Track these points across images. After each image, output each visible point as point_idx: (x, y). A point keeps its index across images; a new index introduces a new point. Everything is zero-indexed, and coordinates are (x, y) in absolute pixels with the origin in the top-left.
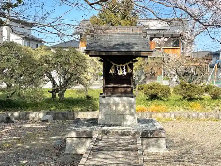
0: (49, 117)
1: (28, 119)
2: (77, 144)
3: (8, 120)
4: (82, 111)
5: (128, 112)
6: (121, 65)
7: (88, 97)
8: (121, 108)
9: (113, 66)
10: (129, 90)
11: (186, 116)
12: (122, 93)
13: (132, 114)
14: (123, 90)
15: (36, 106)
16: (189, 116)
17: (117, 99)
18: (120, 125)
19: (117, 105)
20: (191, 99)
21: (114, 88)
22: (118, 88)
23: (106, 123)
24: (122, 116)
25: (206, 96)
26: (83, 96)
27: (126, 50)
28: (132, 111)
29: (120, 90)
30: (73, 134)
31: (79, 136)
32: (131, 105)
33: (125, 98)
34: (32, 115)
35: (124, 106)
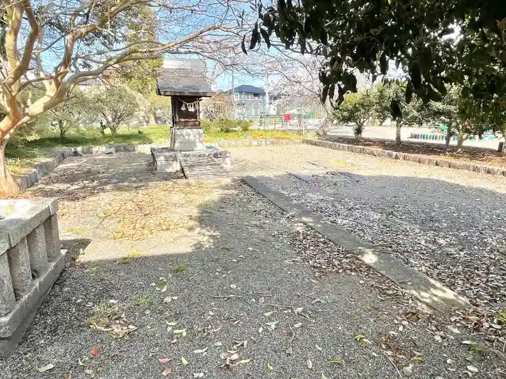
0: (112, 150)
1: (92, 153)
2: (166, 166)
3: (76, 154)
5: (197, 140)
6: (190, 104)
7: (140, 132)
8: (192, 138)
9: (184, 105)
10: (197, 123)
12: (192, 126)
13: (201, 142)
14: (192, 123)
15: (95, 141)
17: (189, 131)
18: (193, 150)
19: (189, 135)
21: (186, 122)
22: (188, 122)
23: (182, 149)
24: (194, 143)
26: (136, 131)
27: (195, 91)
28: (201, 139)
29: (190, 124)
31: (167, 159)
32: (200, 135)
33: (195, 130)
34: (95, 149)
35: (195, 136)
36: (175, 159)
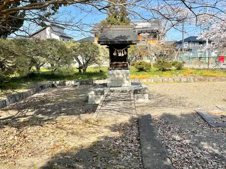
0: (78, 83)
1: (65, 85)
2: (95, 98)
3: (53, 86)
4: (97, 79)
5: (125, 78)
6: (120, 50)
7: (101, 71)
8: (121, 76)
9: (115, 51)
10: (126, 65)
11: (161, 80)
12: (121, 67)
13: (128, 80)
14: (122, 65)
15: (70, 77)
16: (162, 81)
17: (118, 71)
18: (121, 86)
19: (118, 74)
20: (164, 70)
21: (116, 64)
22: (118, 64)
23: (112, 85)
24: (122, 81)
25: (173, 68)
26: (98, 70)
27: (123, 40)
28: (128, 78)
29: (120, 66)
30: (93, 93)
31: (96, 93)
32: (127, 75)
33: (124, 70)
34: (67, 83)
35: (123, 75)
36: (102, 93)
